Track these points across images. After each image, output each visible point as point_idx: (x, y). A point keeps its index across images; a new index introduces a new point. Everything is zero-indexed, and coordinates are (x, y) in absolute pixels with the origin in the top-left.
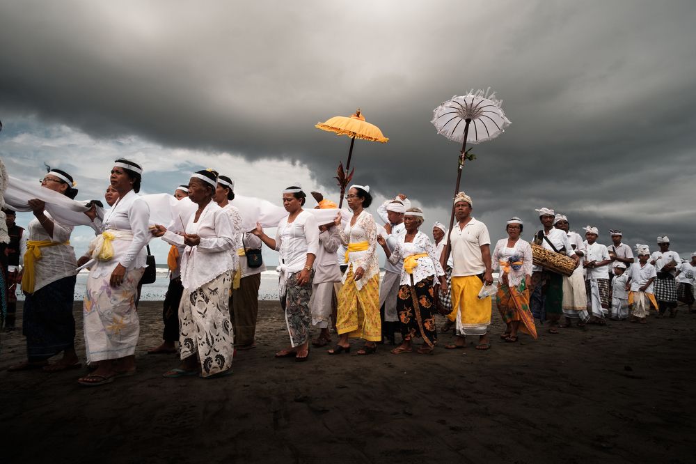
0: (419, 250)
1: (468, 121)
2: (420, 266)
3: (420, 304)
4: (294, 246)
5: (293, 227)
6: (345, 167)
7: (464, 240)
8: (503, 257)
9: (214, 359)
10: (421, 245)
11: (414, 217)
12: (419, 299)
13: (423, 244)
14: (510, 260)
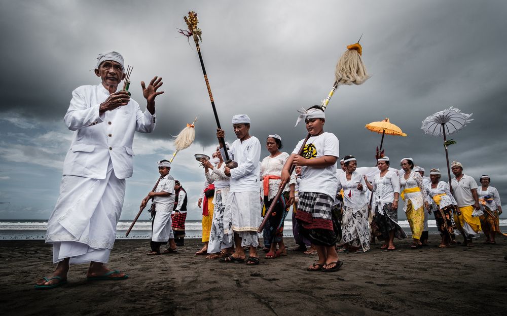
0: (441, 192)
1: (443, 124)
2: (442, 200)
3: (446, 218)
4: (385, 189)
5: (384, 179)
6: (379, 149)
7: (461, 187)
8: (480, 196)
9: (367, 243)
10: (442, 189)
11: (437, 175)
12: (446, 215)
13: (443, 188)
14: (485, 197)
